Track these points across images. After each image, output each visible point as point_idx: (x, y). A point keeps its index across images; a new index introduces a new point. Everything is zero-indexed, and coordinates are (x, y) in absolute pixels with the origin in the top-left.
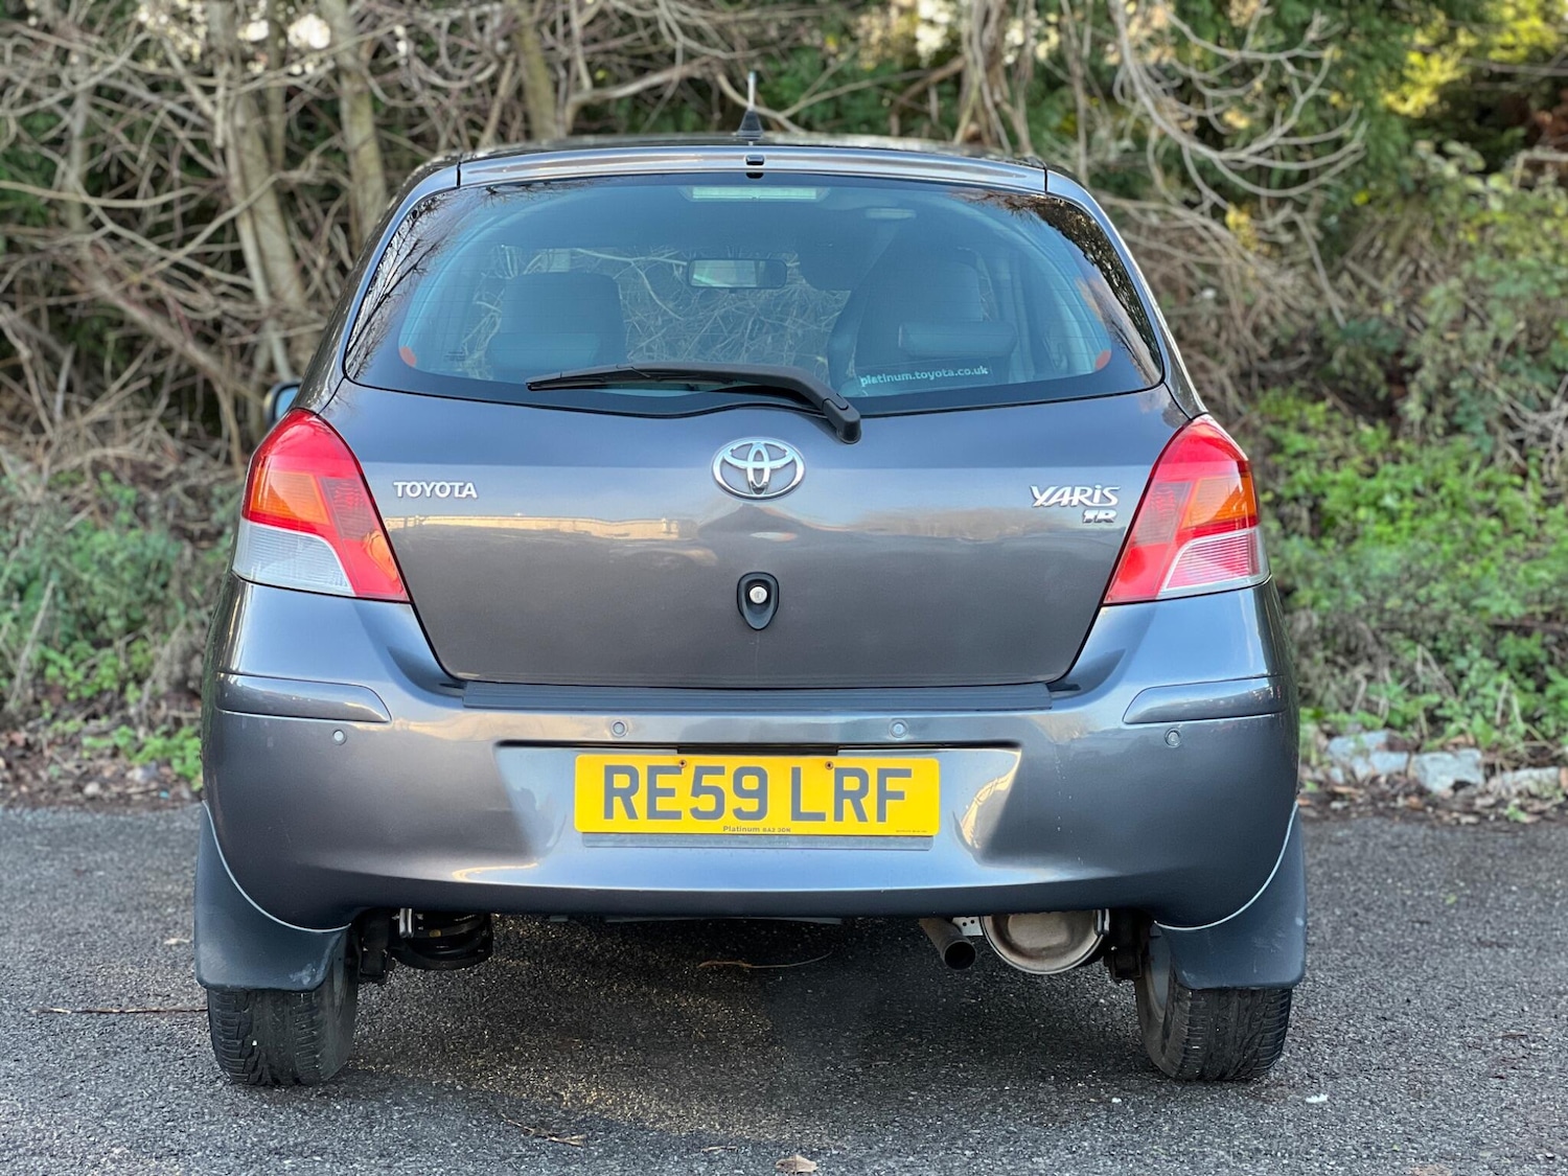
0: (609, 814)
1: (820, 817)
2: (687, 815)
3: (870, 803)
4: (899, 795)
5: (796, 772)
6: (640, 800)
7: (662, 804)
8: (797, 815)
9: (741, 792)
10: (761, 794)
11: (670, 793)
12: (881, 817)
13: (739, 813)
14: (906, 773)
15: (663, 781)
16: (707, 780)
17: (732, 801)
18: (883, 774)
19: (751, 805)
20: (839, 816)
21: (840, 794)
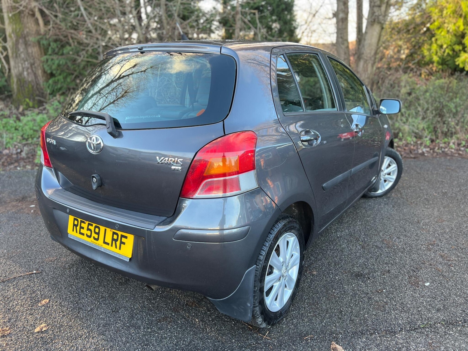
0: (73, 231)
1: (108, 244)
2: (85, 235)
3: (118, 243)
4: (124, 243)
5: (105, 230)
6: (78, 228)
7: (82, 231)
8: (105, 243)
9: (95, 233)
10: (98, 234)
11: (83, 228)
12: (120, 249)
13: (94, 238)
14: (126, 237)
15: (83, 225)
16: (90, 227)
17: (93, 235)
18: (122, 236)
19: (96, 236)
20: (112, 246)
21: (113, 239)
